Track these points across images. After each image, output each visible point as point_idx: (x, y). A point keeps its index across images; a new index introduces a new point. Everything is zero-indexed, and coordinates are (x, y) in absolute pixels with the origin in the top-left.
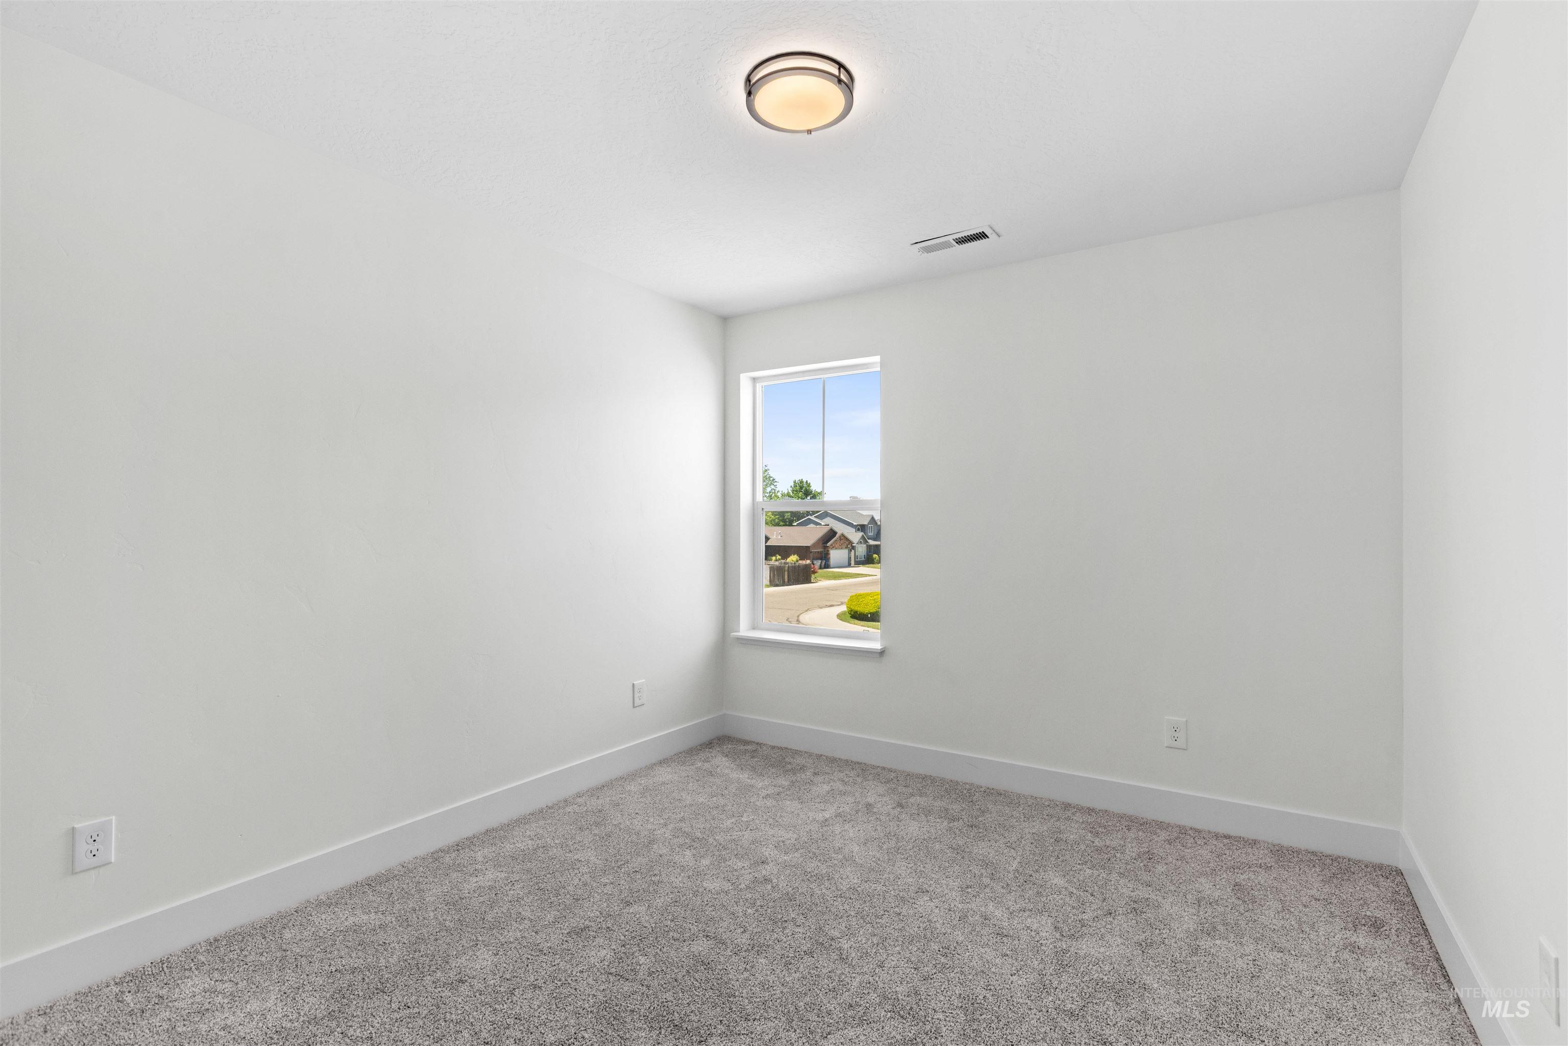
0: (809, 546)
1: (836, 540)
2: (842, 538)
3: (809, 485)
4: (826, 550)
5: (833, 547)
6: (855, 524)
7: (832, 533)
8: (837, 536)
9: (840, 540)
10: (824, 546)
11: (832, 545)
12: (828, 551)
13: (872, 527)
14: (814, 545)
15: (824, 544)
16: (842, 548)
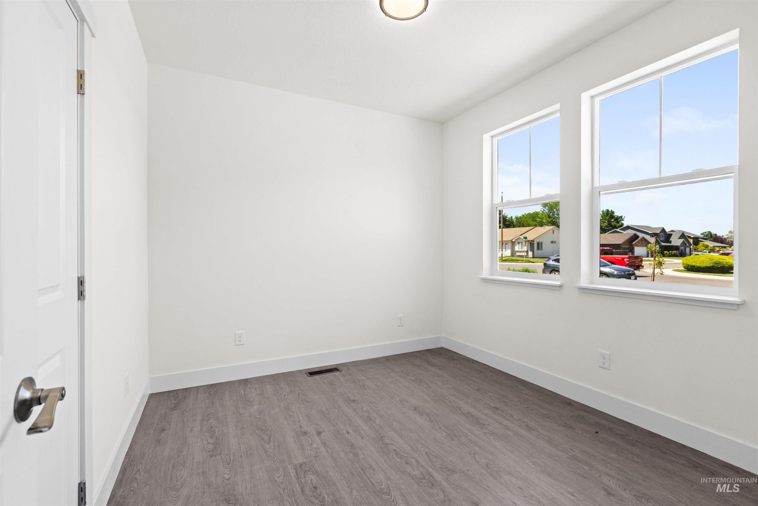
0: (620, 244)
1: (639, 241)
2: (643, 240)
3: (613, 212)
4: (632, 247)
5: (637, 245)
6: (650, 232)
7: (635, 237)
8: (639, 238)
9: (642, 241)
10: (630, 244)
11: (635, 244)
12: (633, 247)
13: (662, 235)
14: (624, 243)
15: (630, 243)
16: (642, 246)
